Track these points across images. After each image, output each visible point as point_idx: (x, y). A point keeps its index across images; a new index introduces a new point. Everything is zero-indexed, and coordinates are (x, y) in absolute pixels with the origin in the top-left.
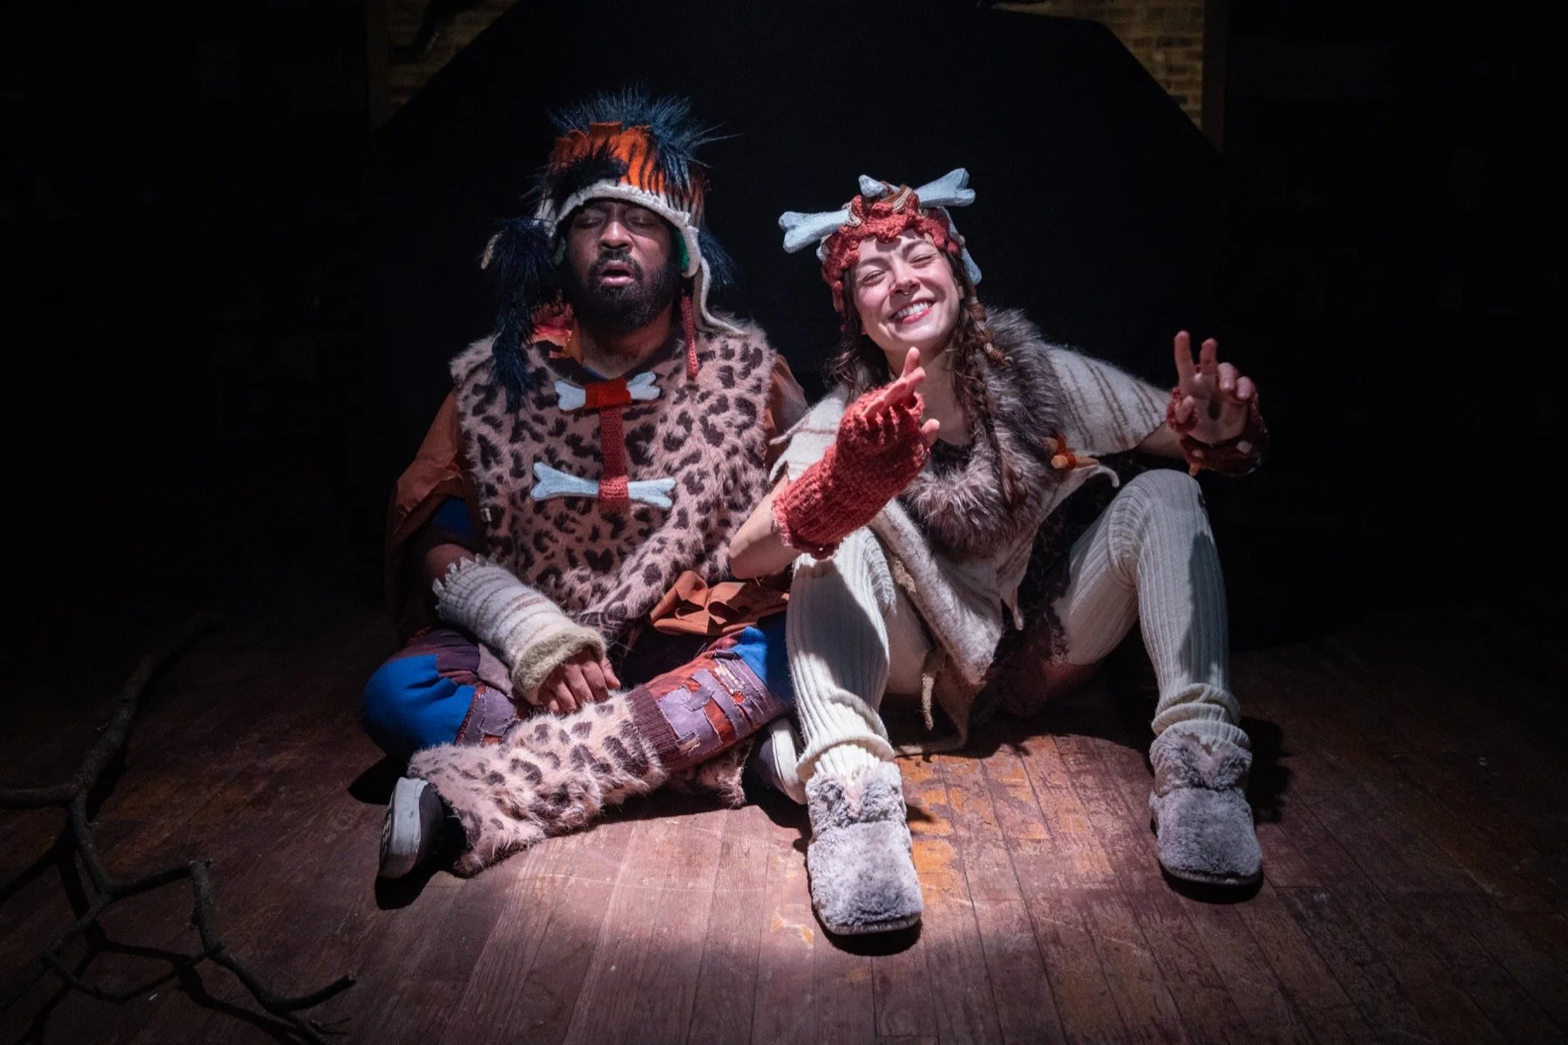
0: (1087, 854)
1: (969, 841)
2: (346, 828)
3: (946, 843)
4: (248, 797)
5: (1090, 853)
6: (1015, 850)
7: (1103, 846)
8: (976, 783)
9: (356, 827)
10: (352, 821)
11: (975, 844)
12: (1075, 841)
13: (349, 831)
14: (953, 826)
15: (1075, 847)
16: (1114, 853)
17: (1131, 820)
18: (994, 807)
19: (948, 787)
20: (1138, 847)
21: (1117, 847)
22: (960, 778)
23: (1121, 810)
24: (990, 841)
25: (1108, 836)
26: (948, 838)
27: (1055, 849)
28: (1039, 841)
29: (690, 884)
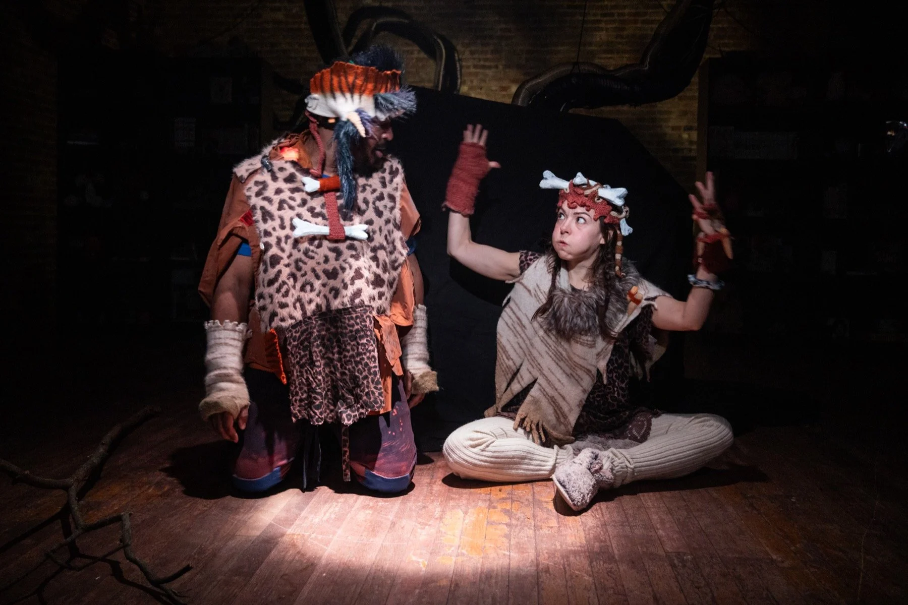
0: (575, 534)
1: (517, 526)
2: (206, 509)
3: (505, 527)
4: (160, 493)
5: (576, 534)
6: (538, 530)
7: (584, 531)
8: (527, 500)
9: (210, 508)
10: (208, 506)
11: (519, 527)
12: (570, 528)
13: (207, 510)
14: (510, 519)
15: (570, 530)
16: (589, 534)
17: (602, 519)
18: (534, 511)
19: (513, 501)
20: (602, 532)
21: (591, 532)
22: (520, 497)
23: (598, 515)
24: (527, 526)
25: (588, 526)
26: (507, 525)
27: (559, 531)
28: (552, 527)
29: (372, 540)
